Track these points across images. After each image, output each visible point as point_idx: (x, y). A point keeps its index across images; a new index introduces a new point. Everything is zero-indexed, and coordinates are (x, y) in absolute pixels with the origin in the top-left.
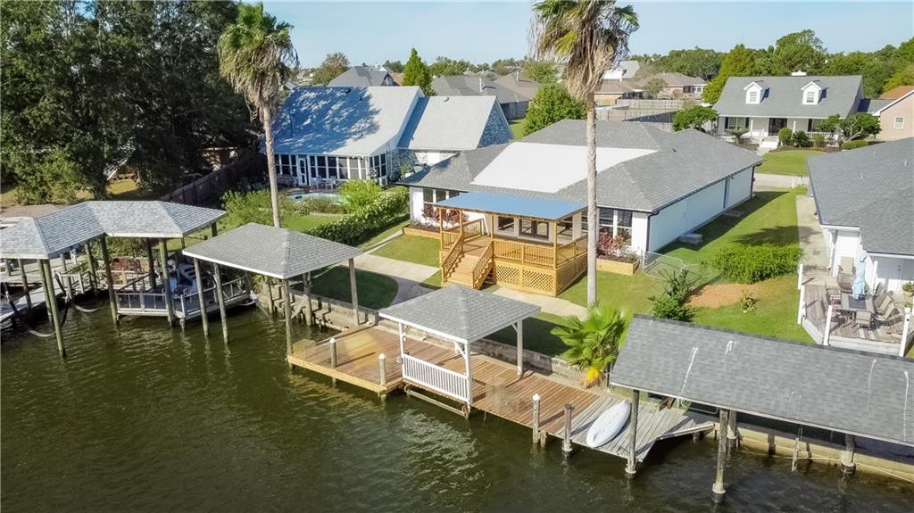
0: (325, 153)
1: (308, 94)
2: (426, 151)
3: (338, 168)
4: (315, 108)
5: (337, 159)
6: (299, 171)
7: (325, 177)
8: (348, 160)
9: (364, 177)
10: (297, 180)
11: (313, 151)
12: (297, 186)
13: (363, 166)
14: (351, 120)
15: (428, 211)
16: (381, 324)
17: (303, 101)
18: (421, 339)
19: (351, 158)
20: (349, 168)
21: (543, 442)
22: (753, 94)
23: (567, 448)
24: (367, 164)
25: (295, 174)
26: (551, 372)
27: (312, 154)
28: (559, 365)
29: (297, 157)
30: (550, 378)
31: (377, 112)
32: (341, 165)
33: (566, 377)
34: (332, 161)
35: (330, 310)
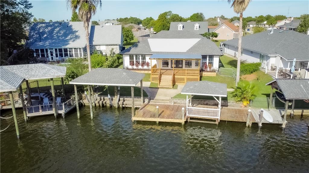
0: (63, 47)
1: (41, 25)
2: (100, 45)
3: (68, 52)
4: (46, 30)
5: (68, 49)
6: (49, 55)
7: (63, 57)
8: (73, 49)
9: (81, 55)
10: (49, 59)
11: (56, 47)
12: (49, 61)
13: (80, 51)
14: (66, 35)
15: (132, 63)
16: (151, 102)
17: (40, 28)
18: (173, 104)
19: (74, 49)
20: (74, 53)
21: (250, 125)
22: (180, 27)
23: (260, 125)
24: (82, 50)
25: (48, 57)
26: (228, 106)
27: (56, 48)
28: (231, 103)
29: (48, 50)
30: (228, 107)
31: (77, 32)
32: (70, 52)
33: (234, 106)
34: (66, 50)
35: (124, 101)
